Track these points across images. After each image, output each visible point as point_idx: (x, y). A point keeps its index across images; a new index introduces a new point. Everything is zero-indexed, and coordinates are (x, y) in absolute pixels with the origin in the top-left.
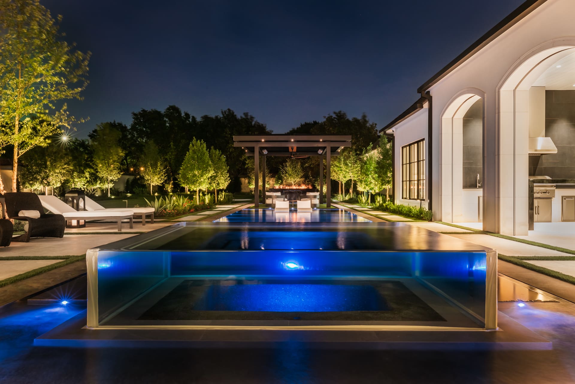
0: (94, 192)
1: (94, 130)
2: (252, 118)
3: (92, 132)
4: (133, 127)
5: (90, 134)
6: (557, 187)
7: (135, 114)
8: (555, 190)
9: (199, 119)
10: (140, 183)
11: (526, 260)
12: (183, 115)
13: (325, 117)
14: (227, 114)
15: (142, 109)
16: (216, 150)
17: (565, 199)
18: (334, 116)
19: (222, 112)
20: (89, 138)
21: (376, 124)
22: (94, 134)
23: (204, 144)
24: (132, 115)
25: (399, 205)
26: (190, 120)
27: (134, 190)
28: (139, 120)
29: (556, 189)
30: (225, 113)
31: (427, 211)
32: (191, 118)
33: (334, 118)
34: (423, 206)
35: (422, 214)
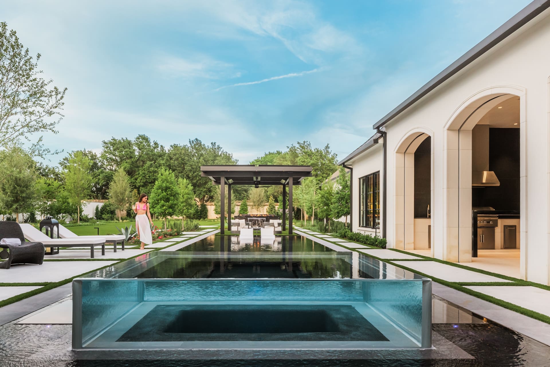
0: (64, 219)
1: (64, 158)
2: (219, 147)
3: (62, 160)
4: (103, 156)
5: (60, 162)
6: (500, 217)
7: (105, 143)
8: (497, 220)
9: (167, 148)
10: (109, 210)
11: (466, 285)
12: (152, 144)
13: (288, 147)
14: (194, 143)
15: (112, 138)
16: (184, 179)
17: (506, 228)
18: (297, 146)
19: (190, 141)
20: (59, 166)
21: (337, 155)
22: (65, 161)
23: (172, 174)
24: (103, 143)
25: (356, 232)
26: (159, 149)
27: (103, 216)
28: (108, 149)
29: (499, 218)
30: (193, 142)
31: (382, 239)
32: (160, 147)
33: (298, 148)
34: (378, 234)
35: (376, 241)
